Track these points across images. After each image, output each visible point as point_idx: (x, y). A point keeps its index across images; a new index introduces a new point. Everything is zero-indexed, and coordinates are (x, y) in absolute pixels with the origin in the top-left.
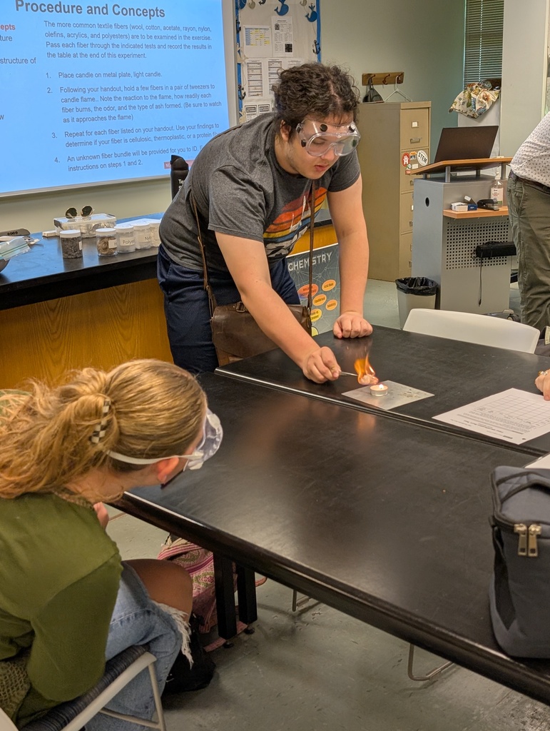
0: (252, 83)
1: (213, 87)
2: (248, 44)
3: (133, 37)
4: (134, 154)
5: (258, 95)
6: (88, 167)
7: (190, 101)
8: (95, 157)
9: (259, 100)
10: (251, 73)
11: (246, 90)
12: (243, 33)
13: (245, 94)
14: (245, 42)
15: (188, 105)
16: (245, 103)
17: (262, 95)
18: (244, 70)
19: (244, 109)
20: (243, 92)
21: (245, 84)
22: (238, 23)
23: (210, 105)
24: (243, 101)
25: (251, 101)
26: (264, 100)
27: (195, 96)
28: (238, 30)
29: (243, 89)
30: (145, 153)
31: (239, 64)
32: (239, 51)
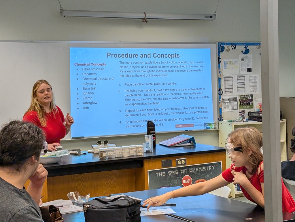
0: (227, 87)
1: (204, 89)
2: (225, 68)
3: (162, 67)
4: (160, 120)
5: (230, 93)
6: (135, 126)
7: (191, 96)
8: (139, 122)
9: (231, 95)
10: (226, 82)
11: (223, 90)
12: (222, 64)
13: (223, 92)
14: (223, 68)
15: (190, 98)
16: (223, 97)
17: (233, 93)
18: (223, 82)
19: (222, 100)
20: (221, 91)
21: (223, 88)
22: (219, 58)
23: (202, 98)
24: (222, 96)
25: (226, 96)
26: (234, 95)
27: (194, 93)
28: (219, 62)
29: (222, 90)
30: (166, 120)
31: (220, 79)
32: (220, 72)
